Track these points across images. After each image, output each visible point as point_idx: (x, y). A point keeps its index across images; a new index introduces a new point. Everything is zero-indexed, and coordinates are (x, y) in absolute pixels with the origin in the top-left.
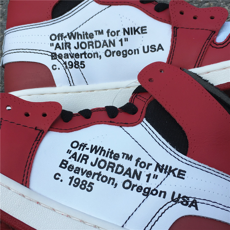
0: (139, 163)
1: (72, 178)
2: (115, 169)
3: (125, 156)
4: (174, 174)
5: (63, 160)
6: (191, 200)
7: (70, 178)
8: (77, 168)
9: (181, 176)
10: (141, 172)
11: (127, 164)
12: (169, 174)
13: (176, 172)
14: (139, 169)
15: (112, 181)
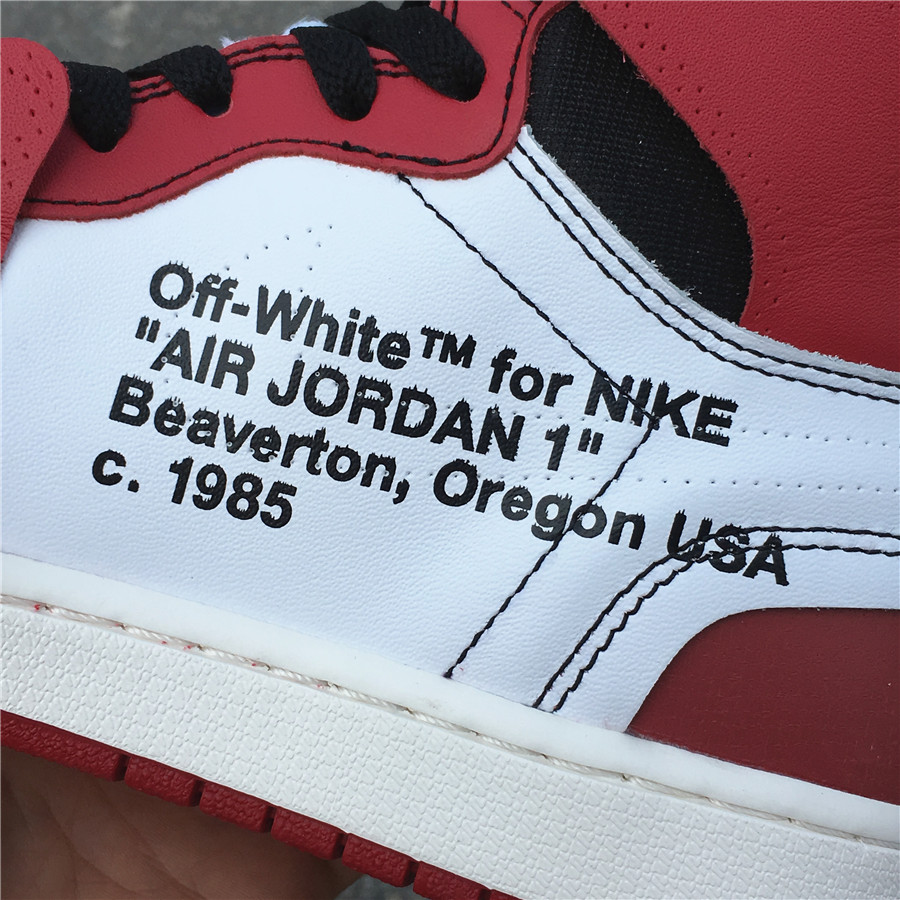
0: (507, 376)
1: (182, 469)
2: (391, 411)
3: (439, 343)
4: (678, 421)
5: (127, 382)
6: (758, 539)
7: (174, 468)
8: (199, 415)
9: (711, 428)
10: (519, 422)
11: (448, 384)
12: (654, 424)
13: (690, 413)
14: (508, 406)
15: (380, 471)
